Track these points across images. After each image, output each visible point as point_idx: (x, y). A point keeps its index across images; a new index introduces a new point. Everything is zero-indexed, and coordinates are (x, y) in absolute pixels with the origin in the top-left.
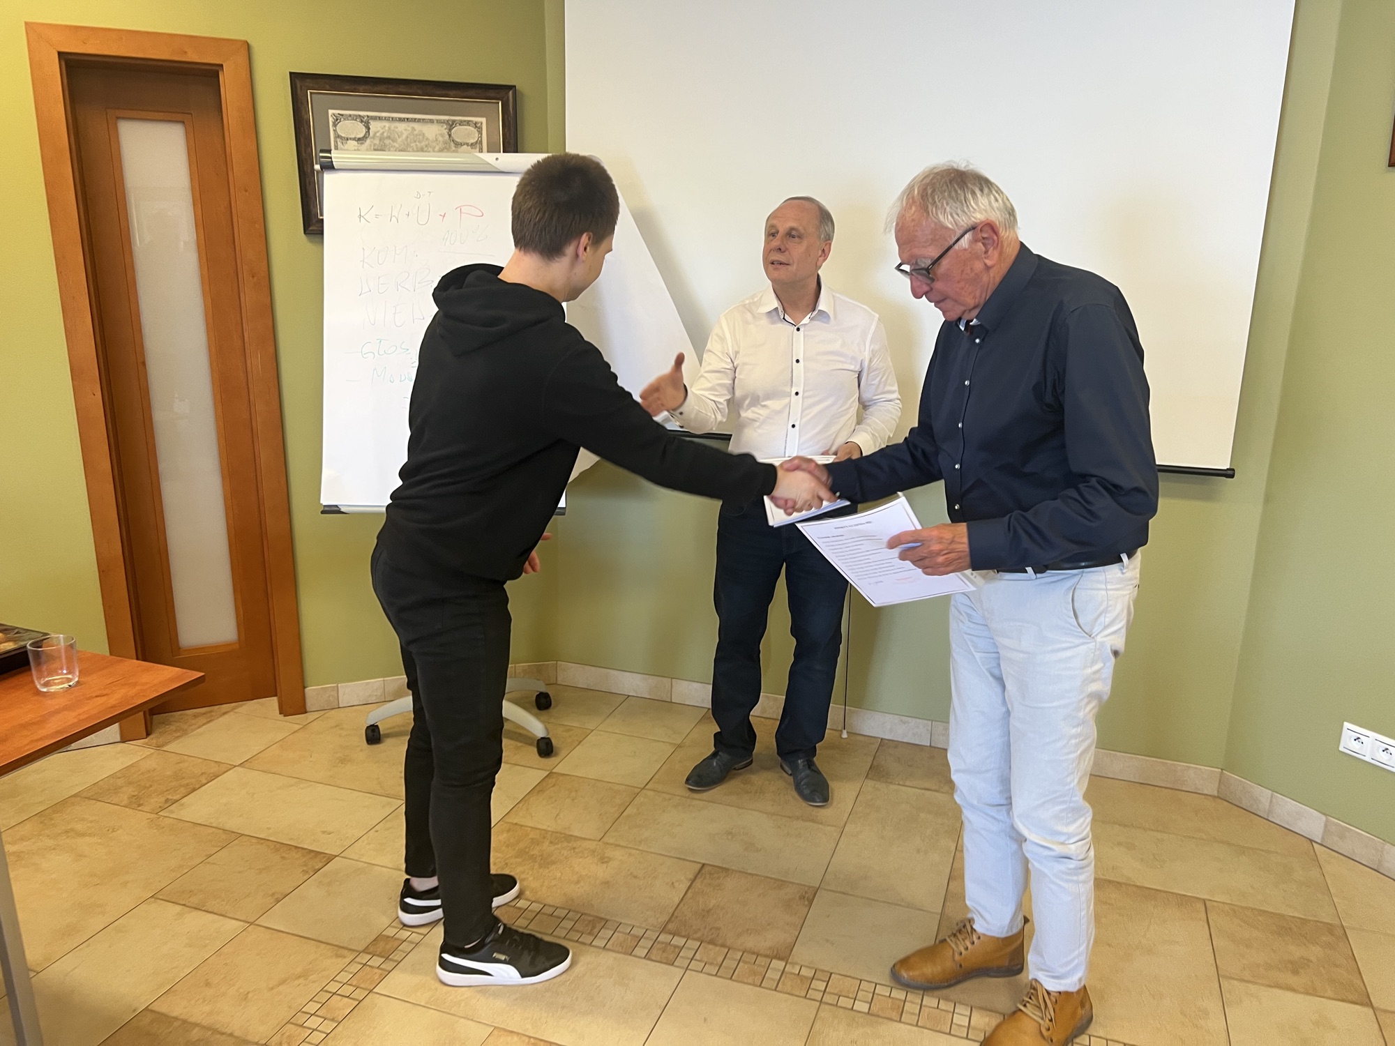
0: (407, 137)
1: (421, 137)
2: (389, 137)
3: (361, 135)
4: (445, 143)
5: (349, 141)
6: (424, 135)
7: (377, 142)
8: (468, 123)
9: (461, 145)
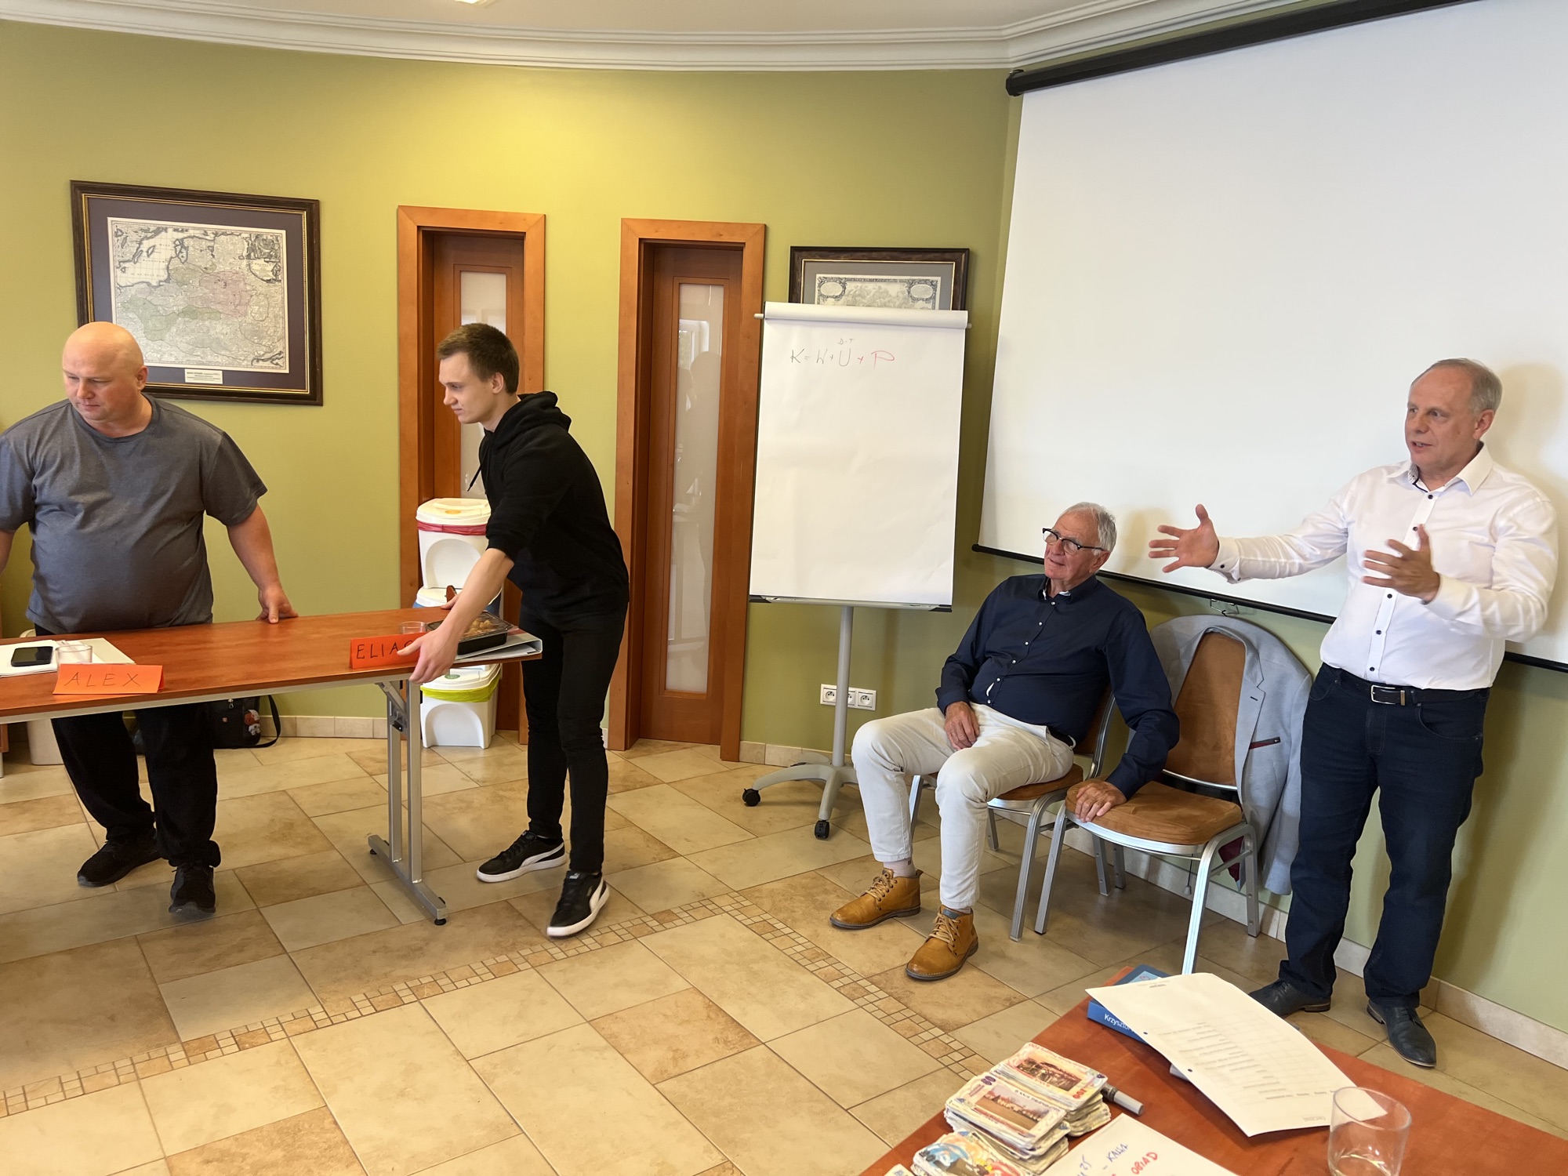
0: (874, 295)
1: (885, 295)
2: (859, 295)
3: (838, 294)
4: (905, 298)
5: (829, 299)
6: (887, 292)
7: (850, 298)
8: (925, 282)
9: (918, 300)
